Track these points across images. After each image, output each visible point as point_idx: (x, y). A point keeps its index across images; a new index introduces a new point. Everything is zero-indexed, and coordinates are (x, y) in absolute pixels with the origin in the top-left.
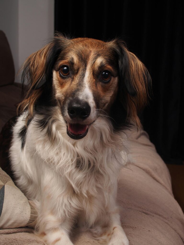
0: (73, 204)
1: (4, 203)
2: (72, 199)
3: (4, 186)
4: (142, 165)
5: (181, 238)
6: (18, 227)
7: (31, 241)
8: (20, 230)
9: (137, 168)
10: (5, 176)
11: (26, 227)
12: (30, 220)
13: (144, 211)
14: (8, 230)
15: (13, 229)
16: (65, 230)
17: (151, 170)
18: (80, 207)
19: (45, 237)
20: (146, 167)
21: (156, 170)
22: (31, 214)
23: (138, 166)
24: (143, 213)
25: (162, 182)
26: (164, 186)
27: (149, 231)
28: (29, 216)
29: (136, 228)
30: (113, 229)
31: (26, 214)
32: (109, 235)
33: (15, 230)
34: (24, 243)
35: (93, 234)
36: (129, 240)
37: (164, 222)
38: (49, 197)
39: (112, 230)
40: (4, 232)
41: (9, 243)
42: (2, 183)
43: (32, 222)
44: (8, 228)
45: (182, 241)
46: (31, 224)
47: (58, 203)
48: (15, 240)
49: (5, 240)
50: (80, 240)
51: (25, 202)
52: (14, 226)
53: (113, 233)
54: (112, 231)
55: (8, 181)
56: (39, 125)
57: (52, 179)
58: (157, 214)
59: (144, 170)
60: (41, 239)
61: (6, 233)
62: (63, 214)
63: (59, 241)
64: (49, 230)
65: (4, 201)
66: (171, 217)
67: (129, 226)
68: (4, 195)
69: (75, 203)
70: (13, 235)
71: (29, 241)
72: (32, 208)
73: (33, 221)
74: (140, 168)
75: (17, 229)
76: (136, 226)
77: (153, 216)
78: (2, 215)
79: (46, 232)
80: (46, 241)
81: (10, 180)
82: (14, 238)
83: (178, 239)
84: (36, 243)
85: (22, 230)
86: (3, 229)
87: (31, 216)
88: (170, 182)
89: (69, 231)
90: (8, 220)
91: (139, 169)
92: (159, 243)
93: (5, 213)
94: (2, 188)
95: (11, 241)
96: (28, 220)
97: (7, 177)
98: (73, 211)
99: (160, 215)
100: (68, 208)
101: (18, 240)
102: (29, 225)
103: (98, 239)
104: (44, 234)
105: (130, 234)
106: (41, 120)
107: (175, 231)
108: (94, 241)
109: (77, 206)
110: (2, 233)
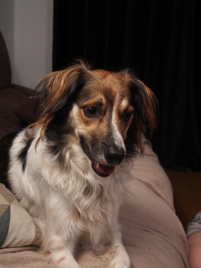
0: (78, 226)
1: (10, 223)
2: (78, 221)
3: (10, 206)
4: (144, 179)
5: (180, 255)
6: (24, 245)
7: (36, 259)
8: (25, 248)
9: (140, 182)
10: (10, 195)
11: (31, 245)
12: (35, 239)
13: (145, 229)
14: (14, 248)
15: (18, 248)
16: (70, 249)
17: (153, 184)
18: (85, 229)
19: (50, 256)
20: (148, 181)
21: (157, 183)
22: (36, 233)
23: (139, 180)
24: (143, 231)
25: (164, 196)
26: (165, 200)
27: (149, 249)
28: (34, 236)
29: (136, 246)
30: (116, 248)
31: (31, 233)
32: (111, 253)
33: (21, 249)
34: (29, 261)
35: (95, 252)
36: (130, 259)
37: (164, 239)
38: (55, 219)
39: (114, 248)
40: (10, 250)
41: (16, 261)
42: (8, 202)
43: (37, 241)
44: (14, 246)
45: (181, 257)
46: (35, 243)
47: (64, 224)
48: (21, 259)
49: (12, 259)
50: (83, 258)
51: (30, 222)
52: (20, 245)
53: (115, 252)
54: (114, 250)
55: (13, 201)
56: (50, 151)
57: (59, 202)
58: (157, 232)
59: (145, 184)
60: (46, 257)
61: (12, 251)
62: (69, 235)
63: (64, 260)
64: (53, 249)
65: (10, 221)
66: (171, 234)
67: (130, 244)
68: (10, 215)
69: (80, 225)
70: (19, 253)
71: (35, 260)
72: (37, 227)
73: (38, 239)
74: (142, 181)
75: (23, 248)
76: (137, 245)
77: (153, 233)
78: (8, 234)
79: (51, 251)
80: (50, 260)
81: (15, 199)
82: (20, 257)
83: (177, 256)
84: (41, 262)
85: (27, 248)
86: (9, 248)
87: (36, 235)
88: (172, 195)
89: (73, 250)
90: (14, 240)
91: (141, 183)
92: (159, 261)
93: (11, 233)
94: (8, 208)
95: (18, 260)
96: (33, 239)
97: (12, 196)
98: (78, 232)
99: (160, 232)
100: (74, 229)
101: (24, 259)
102: (34, 243)
103: (100, 257)
104: (48, 253)
105: (131, 252)
106: (53, 146)
107: (175, 248)
108: (96, 259)
109: (82, 228)
110: (8, 252)
